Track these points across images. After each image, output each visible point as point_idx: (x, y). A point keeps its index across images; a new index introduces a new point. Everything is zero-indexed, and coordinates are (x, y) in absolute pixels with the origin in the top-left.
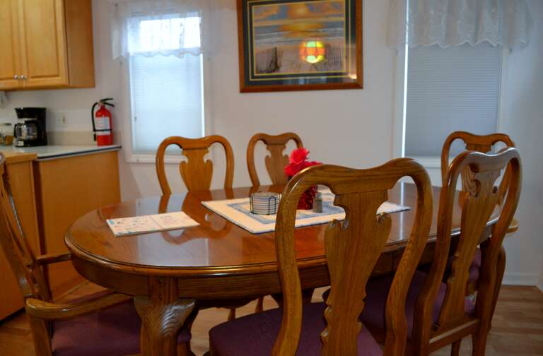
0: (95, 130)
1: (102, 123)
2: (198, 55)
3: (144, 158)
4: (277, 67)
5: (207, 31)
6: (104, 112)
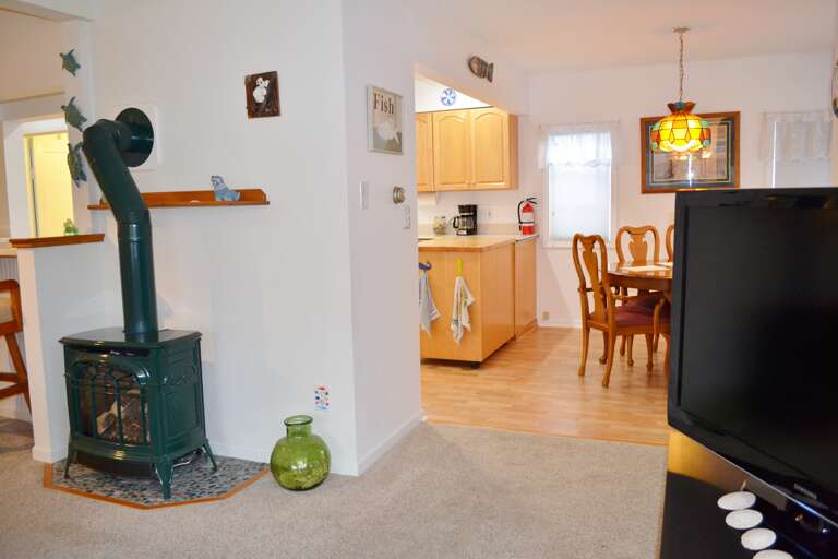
0: (520, 222)
1: (526, 217)
2: (608, 165)
3: (559, 244)
4: (672, 175)
5: (607, 153)
6: (528, 208)
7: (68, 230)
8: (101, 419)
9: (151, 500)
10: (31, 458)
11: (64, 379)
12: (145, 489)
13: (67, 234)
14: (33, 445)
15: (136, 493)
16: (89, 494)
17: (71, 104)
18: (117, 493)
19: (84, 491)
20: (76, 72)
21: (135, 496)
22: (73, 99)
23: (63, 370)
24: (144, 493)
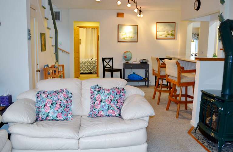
7: (214, 56)
8: (208, 119)
9: (214, 151)
10: (190, 123)
11: (200, 103)
12: (215, 147)
13: (214, 57)
14: (191, 119)
15: (211, 146)
16: (198, 140)
17: (221, 15)
18: (206, 144)
19: (197, 139)
20: (224, 4)
21: (210, 147)
22: (222, 13)
23: (200, 100)
24: (214, 148)
